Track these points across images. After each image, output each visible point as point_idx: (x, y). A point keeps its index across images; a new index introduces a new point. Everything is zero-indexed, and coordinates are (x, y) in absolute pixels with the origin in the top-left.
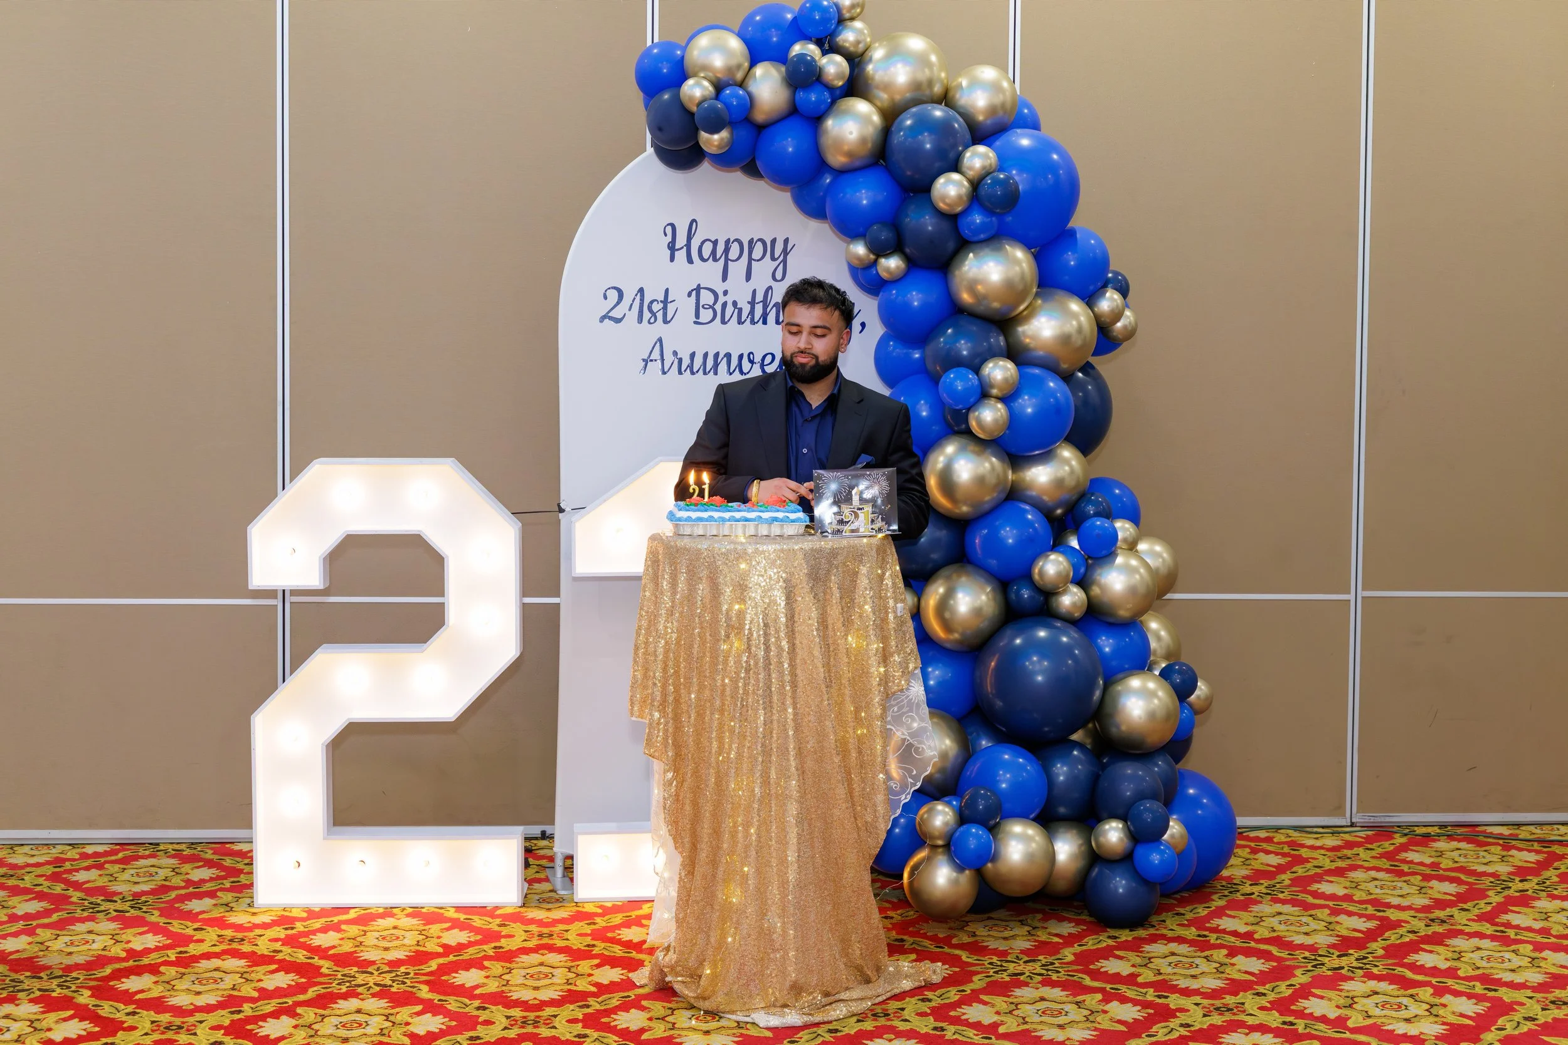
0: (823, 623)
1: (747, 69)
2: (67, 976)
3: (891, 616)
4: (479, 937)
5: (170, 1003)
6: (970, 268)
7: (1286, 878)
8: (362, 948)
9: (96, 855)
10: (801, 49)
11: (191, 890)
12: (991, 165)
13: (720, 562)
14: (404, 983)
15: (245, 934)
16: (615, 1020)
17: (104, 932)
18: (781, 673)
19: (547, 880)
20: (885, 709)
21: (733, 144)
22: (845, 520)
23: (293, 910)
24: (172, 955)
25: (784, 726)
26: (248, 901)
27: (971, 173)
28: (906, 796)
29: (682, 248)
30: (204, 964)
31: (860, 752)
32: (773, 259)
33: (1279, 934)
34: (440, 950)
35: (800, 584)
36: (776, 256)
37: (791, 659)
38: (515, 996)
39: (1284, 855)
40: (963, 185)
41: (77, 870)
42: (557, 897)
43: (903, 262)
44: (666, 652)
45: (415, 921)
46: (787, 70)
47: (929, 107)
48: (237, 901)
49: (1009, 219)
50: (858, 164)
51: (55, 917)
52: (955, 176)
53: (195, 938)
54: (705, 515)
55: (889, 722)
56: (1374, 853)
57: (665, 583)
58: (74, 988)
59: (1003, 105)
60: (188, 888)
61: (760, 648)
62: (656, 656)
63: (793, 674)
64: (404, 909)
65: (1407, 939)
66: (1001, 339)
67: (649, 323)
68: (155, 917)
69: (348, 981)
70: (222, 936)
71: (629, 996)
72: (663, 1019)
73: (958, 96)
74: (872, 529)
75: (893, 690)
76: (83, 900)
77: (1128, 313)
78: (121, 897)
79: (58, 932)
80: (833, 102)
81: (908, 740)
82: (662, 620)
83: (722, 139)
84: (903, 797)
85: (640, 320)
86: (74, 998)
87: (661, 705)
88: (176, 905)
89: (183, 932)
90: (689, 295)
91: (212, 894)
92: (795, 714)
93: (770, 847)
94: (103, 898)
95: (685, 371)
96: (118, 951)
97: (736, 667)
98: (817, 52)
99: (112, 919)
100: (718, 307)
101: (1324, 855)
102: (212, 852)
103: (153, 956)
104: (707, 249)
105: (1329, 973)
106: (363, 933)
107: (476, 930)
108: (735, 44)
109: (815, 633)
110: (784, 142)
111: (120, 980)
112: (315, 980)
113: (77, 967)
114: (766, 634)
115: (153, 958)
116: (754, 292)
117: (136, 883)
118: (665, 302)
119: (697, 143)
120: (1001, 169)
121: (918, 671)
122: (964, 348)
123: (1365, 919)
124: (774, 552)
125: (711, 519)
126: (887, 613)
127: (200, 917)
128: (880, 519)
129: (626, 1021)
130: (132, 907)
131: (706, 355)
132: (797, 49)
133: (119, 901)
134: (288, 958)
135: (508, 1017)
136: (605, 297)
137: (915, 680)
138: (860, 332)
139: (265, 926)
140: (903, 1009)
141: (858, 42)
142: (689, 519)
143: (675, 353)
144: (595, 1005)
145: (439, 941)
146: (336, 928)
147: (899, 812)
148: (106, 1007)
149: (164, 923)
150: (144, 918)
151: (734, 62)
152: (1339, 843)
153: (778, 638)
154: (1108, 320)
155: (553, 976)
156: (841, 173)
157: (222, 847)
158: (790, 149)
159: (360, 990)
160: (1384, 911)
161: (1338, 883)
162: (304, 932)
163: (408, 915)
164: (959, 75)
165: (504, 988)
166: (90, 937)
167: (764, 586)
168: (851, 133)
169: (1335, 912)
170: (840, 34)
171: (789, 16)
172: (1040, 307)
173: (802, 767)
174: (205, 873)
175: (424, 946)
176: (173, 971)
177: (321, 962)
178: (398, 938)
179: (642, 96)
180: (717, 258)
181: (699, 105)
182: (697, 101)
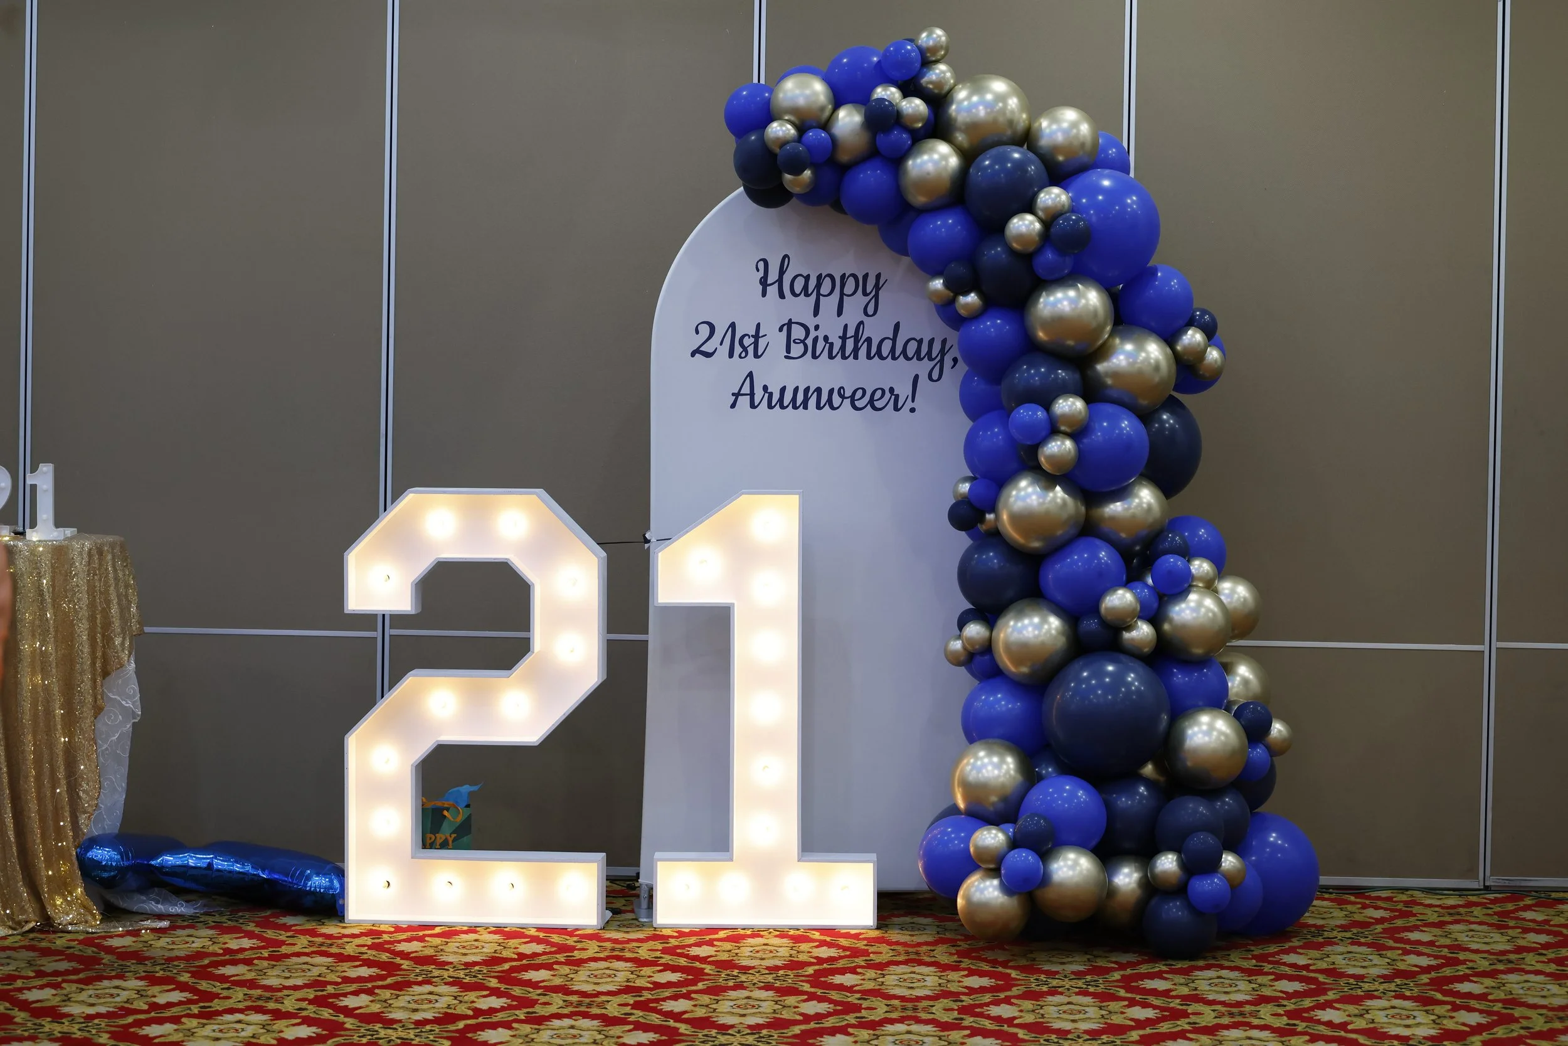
1: (831, 111)
2: (169, 964)
4: (554, 949)
5: (262, 983)
6: (1045, 307)
7: (1379, 928)
8: (442, 953)
10: (883, 93)
12: (1063, 206)
14: (475, 977)
15: (335, 941)
16: (662, 1005)
17: (203, 936)
19: (632, 911)
21: (817, 181)
23: (381, 926)
24: (266, 953)
26: (339, 918)
27: (1043, 214)
29: (774, 283)
30: (295, 960)
32: (865, 294)
33: (1337, 966)
34: (516, 957)
36: (868, 292)
38: (576, 988)
39: (1392, 910)
40: (1034, 226)
42: (638, 923)
43: (981, 299)
45: (496, 937)
46: (867, 113)
47: (1009, 148)
48: (329, 918)
49: (1084, 258)
52: (1029, 217)
53: (287, 942)
56: (1490, 912)
58: (175, 971)
59: (1083, 146)
64: (487, 928)
65: (1461, 973)
67: (740, 357)
68: (251, 927)
69: (424, 974)
70: (312, 941)
71: (681, 991)
72: (707, 1006)
73: (1039, 136)
77: (1213, 351)
79: (160, 935)
80: (915, 144)
83: (804, 179)
85: (731, 355)
86: (175, 978)
89: (277, 938)
90: (781, 330)
95: (775, 405)
96: (216, 949)
98: (897, 95)
99: (211, 928)
100: (809, 342)
101: (1436, 912)
103: (246, 953)
104: (799, 285)
105: (1362, 994)
106: (445, 943)
107: (553, 944)
108: (819, 87)
111: (217, 968)
112: (395, 973)
113: (178, 958)
115: (247, 955)
116: (846, 326)
118: (757, 337)
119: (782, 185)
120: (1073, 210)
123: (1432, 958)
127: (293, 928)
129: (674, 1007)
130: (229, 920)
131: (796, 390)
132: (880, 92)
133: (218, 916)
134: (372, 958)
135: (564, 1001)
136: (697, 332)
138: (952, 368)
139: (354, 936)
140: (933, 1006)
141: (943, 84)
143: (765, 388)
144: (647, 995)
146: (421, 939)
148: (204, 984)
151: (819, 103)
152: (1460, 903)
154: (1192, 359)
155: (615, 976)
156: (922, 211)
159: (434, 980)
160: (1458, 953)
161: (1430, 932)
162: (390, 941)
163: (490, 933)
164: (1040, 118)
165: (567, 983)
169: (1406, 952)
170: (923, 77)
171: (875, 59)
172: (1117, 342)
175: (500, 953)
176: (265, 963)
177: (402, 962)
178: (477, 947)
179: (734, 137)
180: (809, 293)
181: (782, 147)
182: (780, 142)
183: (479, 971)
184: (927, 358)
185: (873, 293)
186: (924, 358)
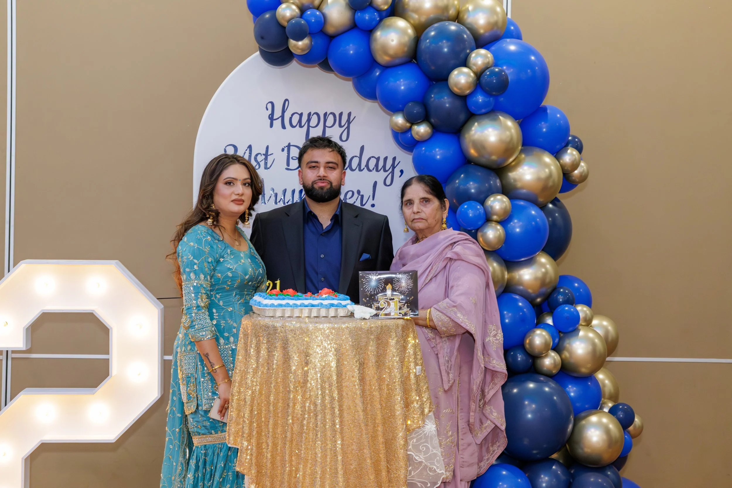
0: (362, 379)
3: (412, 376)
6: (475, 133)
12: (489, 62)
13: (290, 336)
18: (333, 414)
20: (406, 442)
21: (312, 47)
22: (381, 307)
25: (335, 453)
27: (475, 68)
29: (278, 118)
31: (388, 472)
32: (340, 126)
35: (347, 352)
36: (342, 124)
37: (341, 406)
40: (470, 76)
43: (430, 128)
44: (253, 400)
47: (447, 23)
49: (502, 99)
50: (397, 61)
52: (465, 70)
54: (284, 302)
55: (410, 451)
57: (252, 350)
59: (496, 23)
61: (318, 398)
62: (245, 402)
63: (341, 416)
66: (498, 181)
73: (465, 17)
74: (400, 313)
75: (413, 427)
77: (582, 164)
80: (381, 20)
81: (424, 463)
82: (249, 376)
83: (304, 45)
87: (248, 436)
90: (283, 150)
92: (342, 445)
95: (279, 202)
97: (302, 411)
104: (295, 120)
109: (357, 387)
110: (347, 47)
114: (323, 388)
118: (266, 155)
119: (288, 47)
120: (496, 65)
121: (431, 414)
122: (473, 188)
124: (327, 329)
125: (288, 305)
126: (409, 373)
128: (406, 306)
131: (294, 191)
137: (428, 420)
138: (400, 176)
142: (272, 305)
143: (273, 190)
153: (331, 391)
154: (569, 169)
156: (386, 68)
158: (351, 52)
164: (467, 2)
167: (321, 353)
168: (393, 41)
172: (524, 159)
173: (348, 482)
179: (252, 16)
180: (303, 124)
181: (289, 21)
182: (287, 19)
184: (382, 170)
185: (346, 126)
186: (380, 170)
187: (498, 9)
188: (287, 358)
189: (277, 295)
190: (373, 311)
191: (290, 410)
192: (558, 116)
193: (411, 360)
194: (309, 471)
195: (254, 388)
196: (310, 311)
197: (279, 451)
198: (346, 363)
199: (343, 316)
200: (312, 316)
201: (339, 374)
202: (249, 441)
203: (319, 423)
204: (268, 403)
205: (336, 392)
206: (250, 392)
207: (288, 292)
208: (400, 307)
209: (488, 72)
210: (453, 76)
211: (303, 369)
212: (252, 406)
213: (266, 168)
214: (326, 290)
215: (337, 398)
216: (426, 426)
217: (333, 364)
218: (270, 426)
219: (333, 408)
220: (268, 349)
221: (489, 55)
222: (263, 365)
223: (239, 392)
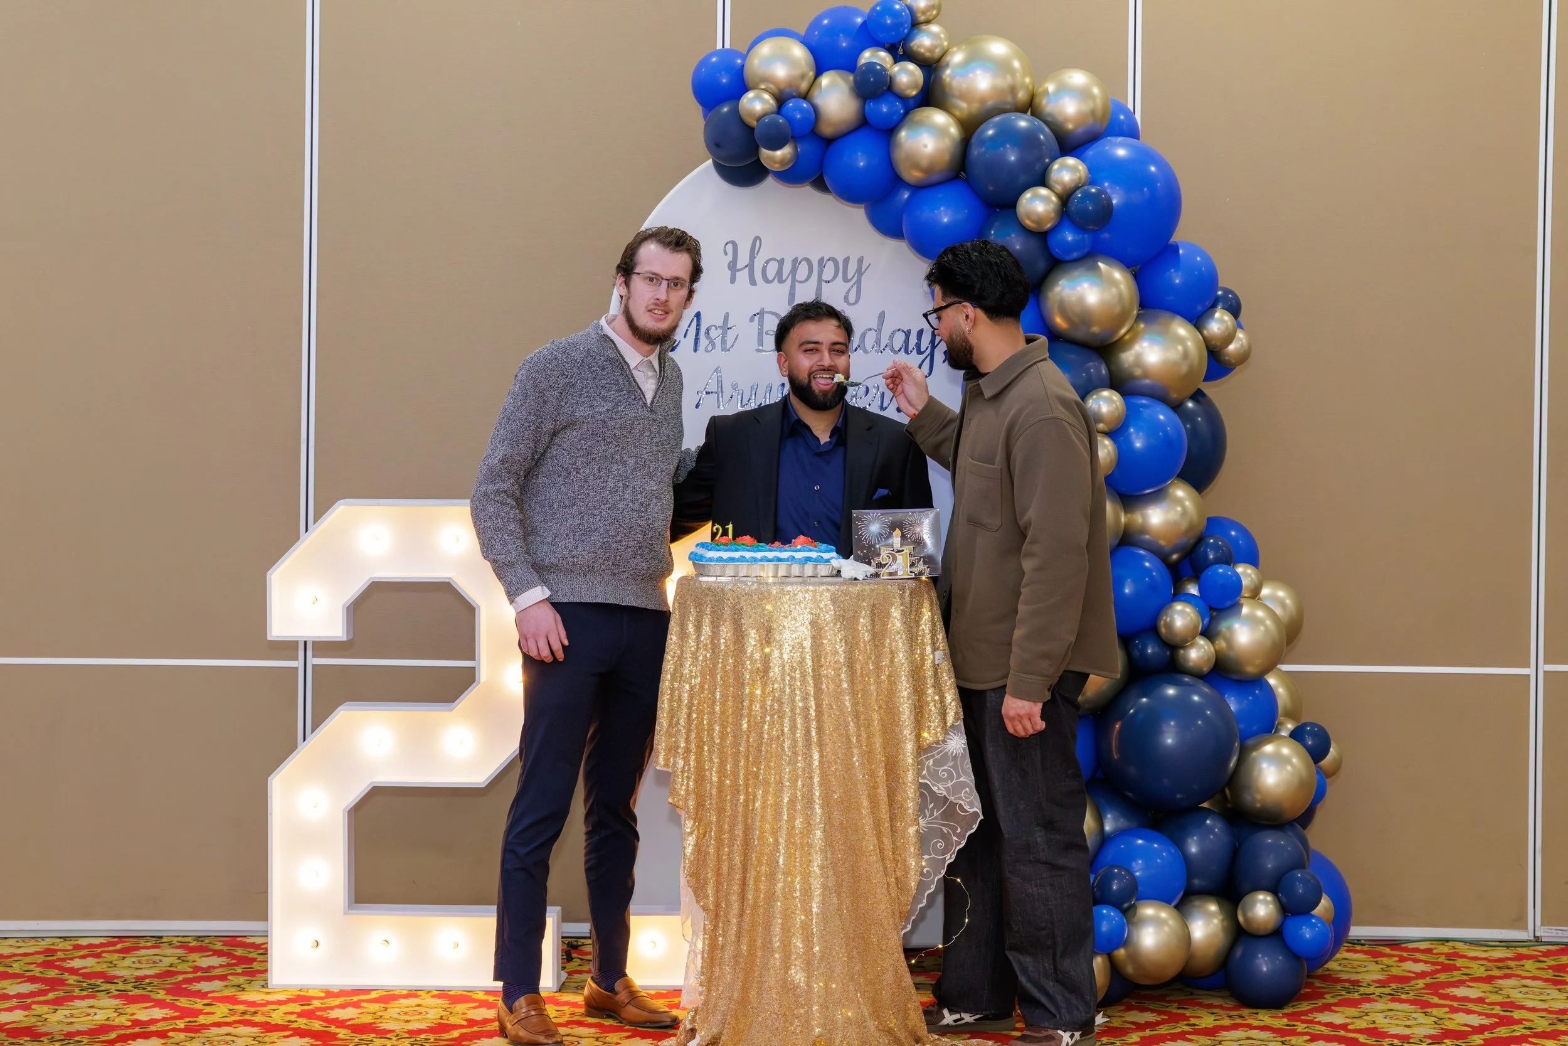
0: (850, 666)
1: (813, 78)
2: (70, 1040)
3: (928, 666)
6: (1062, 291)
7: (1421, 983)
8: (381, 1020)
9: (90, 946)
10: (872, 56)
11: (199, 974)
12: (1080, 178)
13: (744, 603)
15: (259, 1009)
17: (105, 1007)
18: (806, 718)
21: (797, 157)
22: (883, 563)
23: (309, 991)
24: (181, 1024)
25: (809, 773)
26: (262, 983)
27: (1058, 188)
28: (951, 855)
29: (744, 268)
30: (215, 1030)
31: (891, 806)
32: (846, 280)
33: (1377, 1025)
34: (465, 1023)
35: (827, 626)
36: (849, 278)
37: (818, 705)
39: (1433, 964)
40: (1050, 201)
41: (72, 959)
44: (691, 697)
45: (441, 1001)
46: (855, 81)
47: (1013, 116)
48: (250, 983)
49: (1104, 236)
50: (936, 178)
51: (51, 996)
52: (1043, 191)
53: (205, 1011)
54: (736, 555)
55: (925, 778)
56: (1544, 965)
57: (691, 625)
59: (1093, 113)
60: (197, 973)
61: (784, 692)
62: (681, 702)
63: (819, 720)
64: (429, 992)
65: (1518, 1034)
66: (1103, 367)
67: (707, 351)
68: (161, 995)
69: (365, 1044)
70: (233, 1009)
73: (1044, 102)
74: (911, 572)
76: (80, 982)
78: (123, 979)
79: (56, 1007)
80: (907, 113)
81: (948, 798)
82: (686, 664)
83: (784, 155)
84: (948, 856)
85: (696, 348)
87: (686, 752)
88: (184, 986)
89: (192, 1006)
90: (752, 320)
91: (223, 978)
92: (822, 761)
93: (794, 898)
94: (102, 980)
96: (123, 1020)
97: (761, 712)
98: (888, 59)
99: (115, 997)
102: (222, 944)
103: (159, 1024)
104: (772, 271)
106: (384, 1009)
108: (798, 52)
109: (843, 677)
110: (855, 156)
111: (126, 1042)
112: (331, 1043)
113: (79, 1033)
114: (792, 678)
115: (160, 1026)
117: (137, 969)
118: (724, 328)
119: (758, 159)
120: (1092, 182)
123: (1483, 1017)
124: (799, 592)
125: (743, 559)
126: (923, 660)
127: (210, 995)
128: (921, 562)
130: (135, 988)
131: (771, 385)
132: (867, 56)
133: (121, 983)
134: (303, 1027)
137: (954, 732)
139: (280, 1003)
141: (936, 47)
142: (720, 559)
143: (737, 385)
145: (464, 1016)
146: (356, 1005)
147: (943, 872)
149: (171, 1000)
150: (149, 996)
151: (796, 72)
152: (1509, 956)
153: (803, 683)
154: (1219, 343)
155: (579, 1043)
156: (918, 188)
157: (233, 940)
158: (862, 164)
160: (1512, 1011)
162: (321, 1008)
163: (433, 997)
164: (1045, 79)
166: (91, 1011)
167: (789, 628)
168: (926, 146)
170: (913, 40)
171: (859, 20)
172: (1142, 330)
174: (215, 961)
175: (447, 1020)
176: (182, 1036)
177: (337, 1030)
178: (420, 1013)
179: (700, 108)
180: (784, 279)
181: (759, 119)
182: (757, 115)
183: (426, 1039)
184: (915, 351)
185: (855, 279)
186: (911, 352)
187: (1096, 91)
188: (739, 636)
189: (726, 545)
190: (871, 570)
191: (745, 711)
192: (1198, 259)
193: (925, 641)
194: (771, 801)
195: (693, 681)
196: (777, 568)
197: (729, 772)
198: (824, 641)
199: (825, 575)
200: (780, 574)
201: (817, 658)
202: (686, 760)
203: (786, 730)
204: (714, 701)
205: (812, 684)
206: (687, 687)
207: (742, 540)
208: (913, 563)
209: (1079, 193)
210: (1024, 201)
211: (762, 650)
212: (690, 708)
213: (724, 349)
214: (802, 538)
215: (812, 692)
216: (948, 741)
217: (807, 644)
218: (716, 733)
219: (806, 708)
220: (712, 622)
221: (1080, 168)
222: (705, 645)
223: (672, 690)
